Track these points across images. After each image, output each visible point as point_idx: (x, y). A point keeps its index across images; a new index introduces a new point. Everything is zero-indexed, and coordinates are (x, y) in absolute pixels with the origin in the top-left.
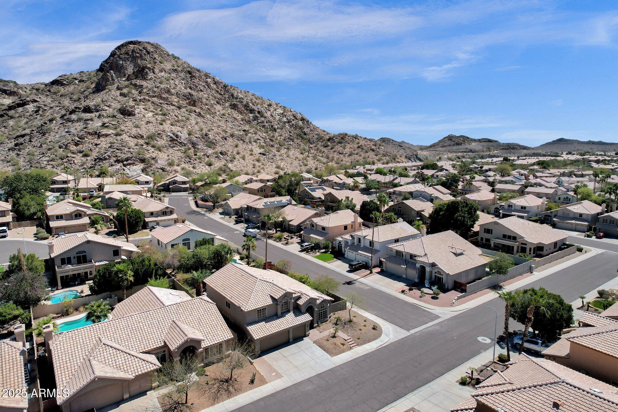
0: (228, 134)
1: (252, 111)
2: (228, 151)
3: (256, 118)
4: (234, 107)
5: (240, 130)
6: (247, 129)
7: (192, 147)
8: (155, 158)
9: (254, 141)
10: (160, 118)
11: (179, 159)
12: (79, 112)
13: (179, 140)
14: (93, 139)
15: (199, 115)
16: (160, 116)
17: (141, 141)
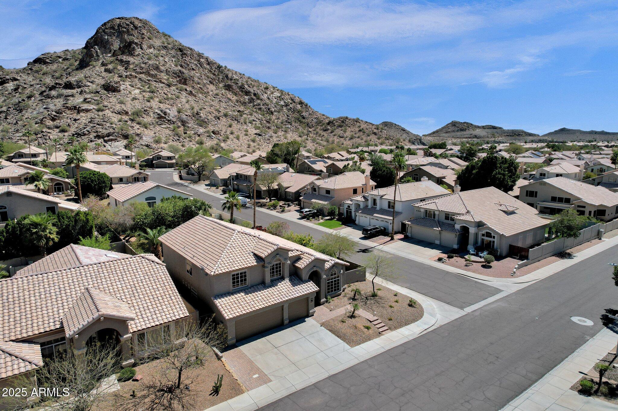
0: (221, 114)
1: (247, 93)
2: (221, 131)
3: (251, 101)
4: (228, 88)
5: (234, 111)
6: (242, 110)
7: (182, 125)
8: (140, 135)
9: (249, 123)
10: (147, 95)
11: (166, 137)
12: (60, 88)
13: (167, 118)
14: (71, 114)
15: (191, 93)
17: (125, 118)
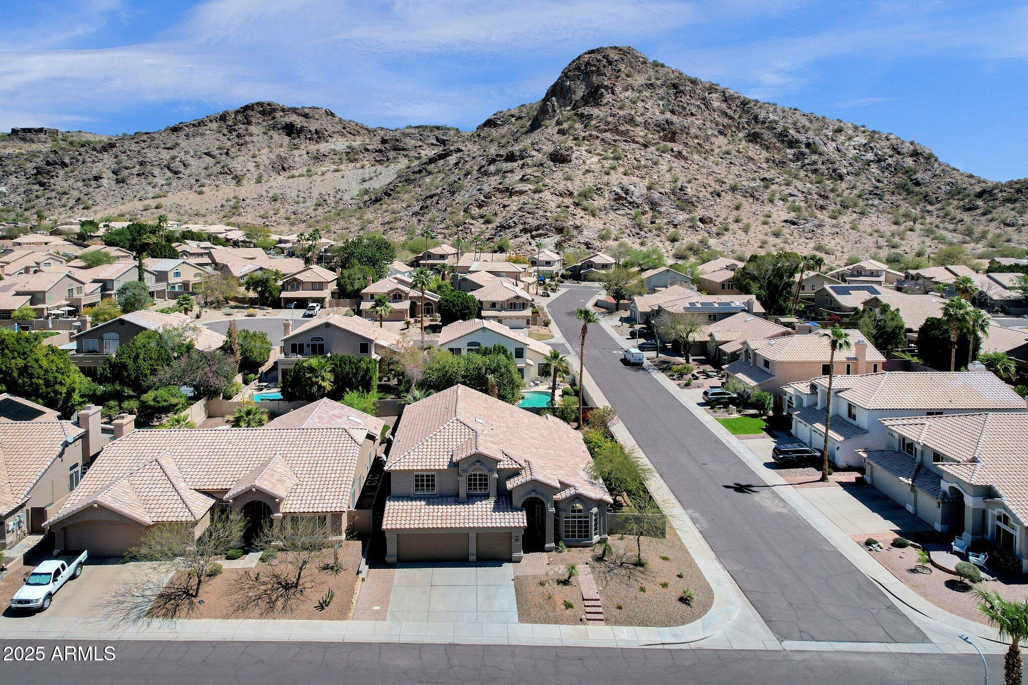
0: (726, 187)
1: (793, 143)
2: (718, 216)
3: (799, 157)
4: (754, 138)
5: (754, 179)
6: (771, 176)
7: (651, 209)
8: (579, 227)
9: (780, 199)
10: (608, 164)
11: (620, 229)
12: (500, 161)
13: (629, 199)
14: (502, 198)
16: (611, 162)
17: (568, 201)
